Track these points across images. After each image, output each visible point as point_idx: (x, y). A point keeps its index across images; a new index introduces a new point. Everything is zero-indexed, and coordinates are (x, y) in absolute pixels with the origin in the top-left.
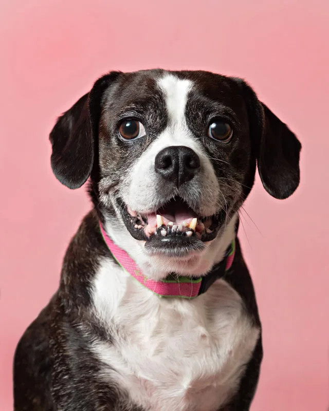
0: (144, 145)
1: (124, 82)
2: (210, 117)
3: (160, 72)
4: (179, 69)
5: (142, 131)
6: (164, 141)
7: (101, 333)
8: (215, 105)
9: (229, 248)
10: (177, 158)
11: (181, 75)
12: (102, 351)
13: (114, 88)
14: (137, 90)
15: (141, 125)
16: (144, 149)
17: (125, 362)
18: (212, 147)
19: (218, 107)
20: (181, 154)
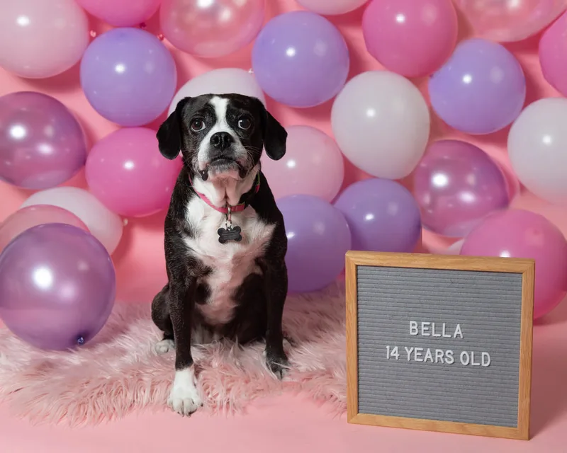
0: (205, 133)
1: (192, 103)
2: (239, 117)
3: (211, 96)
4: (222, 93)
5: (204, 127)
6: (215, 129)
7: (189, 233)
8: (241, 110)
9: (257, 176)
10: (221, 137)
11: (223, 96)
12: (189, 242)
13: (188, 106)
14: (199, 106)
15: (203, 124)
16: (205, 135)
17: (199, 247)
18: (240, 133)
19: (243, 112)
20: (223, 136)
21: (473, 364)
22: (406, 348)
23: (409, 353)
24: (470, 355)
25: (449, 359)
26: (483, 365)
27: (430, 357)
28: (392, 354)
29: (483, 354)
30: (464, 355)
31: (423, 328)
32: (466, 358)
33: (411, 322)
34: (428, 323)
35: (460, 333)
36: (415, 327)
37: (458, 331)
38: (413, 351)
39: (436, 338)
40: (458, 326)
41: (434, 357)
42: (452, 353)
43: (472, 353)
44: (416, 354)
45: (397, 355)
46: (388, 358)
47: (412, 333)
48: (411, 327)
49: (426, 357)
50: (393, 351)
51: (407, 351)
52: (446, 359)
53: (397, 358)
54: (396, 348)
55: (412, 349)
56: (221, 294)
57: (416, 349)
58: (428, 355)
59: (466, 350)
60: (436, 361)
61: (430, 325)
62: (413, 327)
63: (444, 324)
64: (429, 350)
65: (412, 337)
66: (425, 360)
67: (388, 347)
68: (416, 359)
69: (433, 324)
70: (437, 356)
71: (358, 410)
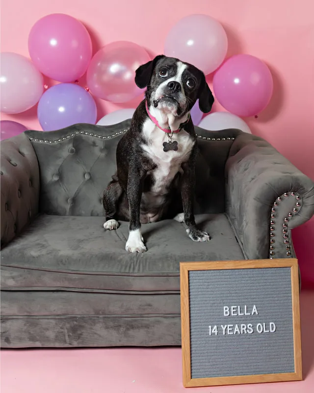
5: (167, 75)
8: (192, 75)
10: (175, 84)
21: (265, 331)
22: (222, 326)
23: (224, 329)
24: (263, 326)
25: (250, 330)
26: (271, 331)
27: (238, 330)
28: (213, 332)
29: (271, 323)
30: (259, 326)
31: (232, 311)
32: (260, 328)
33: (225, 307)
34: (236, 307)
35: (256, 311)
36: (228, 310)
37: (254, 310)
38: (227, 327)
39: (241, 317)
40: (254, 307)
41: (240, 330)
42: (252, 326)
43: (264, 324)
44: (228, 329)
45: (216, 332)
46: (210, 335)
47: (225, 315)
48: (225, 311)
49: (235, 330)
50: (214, 329)
51: (223, 327)
52: (248, 331)
53: (216, 334)
54: (215, 327)
55: (226, 326)
56: (161, 183)
57: (228, 326)
58: (236, 329)
59: (260, 323)
60: (242, 333)
61: (237, 308)
62: (226, 311)
63: (246, 306)
64: (237, 325)
65: (226, 318)
66: (235, 333)
67: (210, 327)
68: (228, 333)
69: (239, 307)
70: (242, 329)
71: (191, 376)
